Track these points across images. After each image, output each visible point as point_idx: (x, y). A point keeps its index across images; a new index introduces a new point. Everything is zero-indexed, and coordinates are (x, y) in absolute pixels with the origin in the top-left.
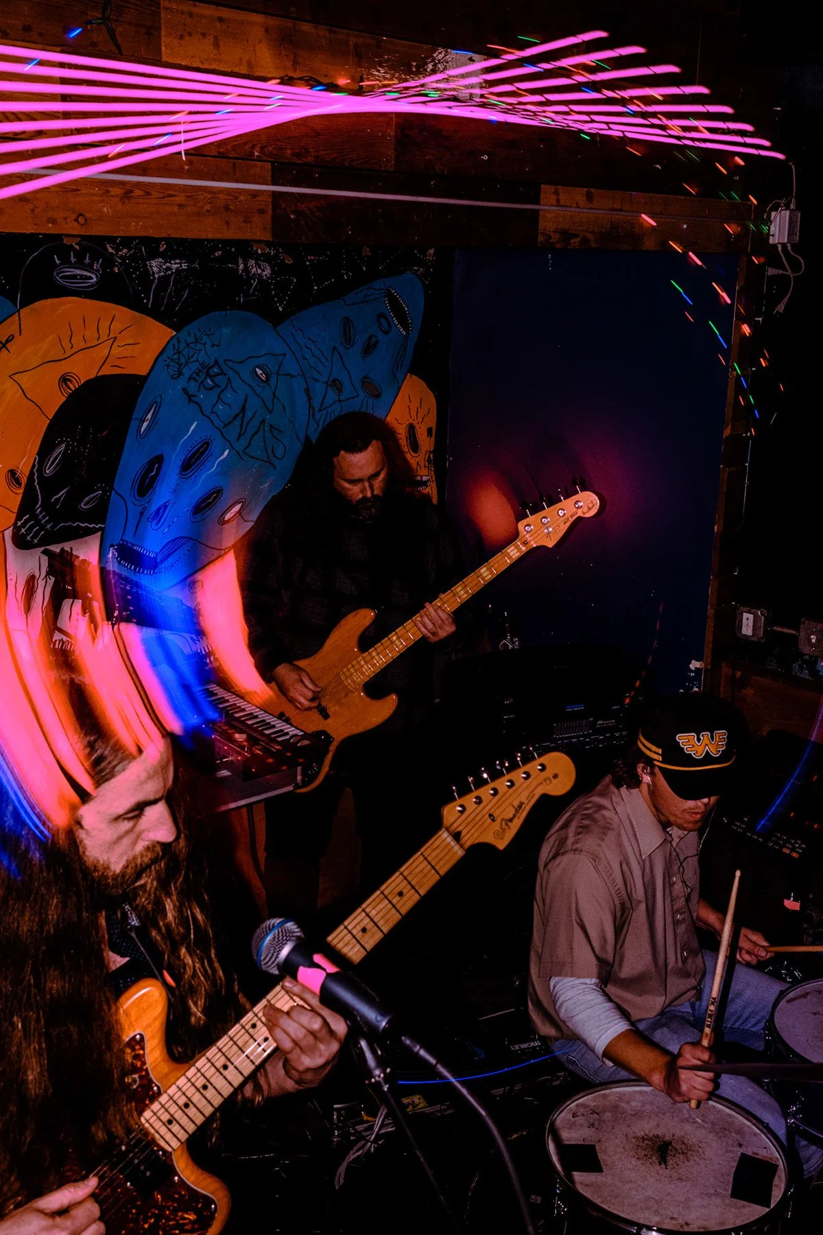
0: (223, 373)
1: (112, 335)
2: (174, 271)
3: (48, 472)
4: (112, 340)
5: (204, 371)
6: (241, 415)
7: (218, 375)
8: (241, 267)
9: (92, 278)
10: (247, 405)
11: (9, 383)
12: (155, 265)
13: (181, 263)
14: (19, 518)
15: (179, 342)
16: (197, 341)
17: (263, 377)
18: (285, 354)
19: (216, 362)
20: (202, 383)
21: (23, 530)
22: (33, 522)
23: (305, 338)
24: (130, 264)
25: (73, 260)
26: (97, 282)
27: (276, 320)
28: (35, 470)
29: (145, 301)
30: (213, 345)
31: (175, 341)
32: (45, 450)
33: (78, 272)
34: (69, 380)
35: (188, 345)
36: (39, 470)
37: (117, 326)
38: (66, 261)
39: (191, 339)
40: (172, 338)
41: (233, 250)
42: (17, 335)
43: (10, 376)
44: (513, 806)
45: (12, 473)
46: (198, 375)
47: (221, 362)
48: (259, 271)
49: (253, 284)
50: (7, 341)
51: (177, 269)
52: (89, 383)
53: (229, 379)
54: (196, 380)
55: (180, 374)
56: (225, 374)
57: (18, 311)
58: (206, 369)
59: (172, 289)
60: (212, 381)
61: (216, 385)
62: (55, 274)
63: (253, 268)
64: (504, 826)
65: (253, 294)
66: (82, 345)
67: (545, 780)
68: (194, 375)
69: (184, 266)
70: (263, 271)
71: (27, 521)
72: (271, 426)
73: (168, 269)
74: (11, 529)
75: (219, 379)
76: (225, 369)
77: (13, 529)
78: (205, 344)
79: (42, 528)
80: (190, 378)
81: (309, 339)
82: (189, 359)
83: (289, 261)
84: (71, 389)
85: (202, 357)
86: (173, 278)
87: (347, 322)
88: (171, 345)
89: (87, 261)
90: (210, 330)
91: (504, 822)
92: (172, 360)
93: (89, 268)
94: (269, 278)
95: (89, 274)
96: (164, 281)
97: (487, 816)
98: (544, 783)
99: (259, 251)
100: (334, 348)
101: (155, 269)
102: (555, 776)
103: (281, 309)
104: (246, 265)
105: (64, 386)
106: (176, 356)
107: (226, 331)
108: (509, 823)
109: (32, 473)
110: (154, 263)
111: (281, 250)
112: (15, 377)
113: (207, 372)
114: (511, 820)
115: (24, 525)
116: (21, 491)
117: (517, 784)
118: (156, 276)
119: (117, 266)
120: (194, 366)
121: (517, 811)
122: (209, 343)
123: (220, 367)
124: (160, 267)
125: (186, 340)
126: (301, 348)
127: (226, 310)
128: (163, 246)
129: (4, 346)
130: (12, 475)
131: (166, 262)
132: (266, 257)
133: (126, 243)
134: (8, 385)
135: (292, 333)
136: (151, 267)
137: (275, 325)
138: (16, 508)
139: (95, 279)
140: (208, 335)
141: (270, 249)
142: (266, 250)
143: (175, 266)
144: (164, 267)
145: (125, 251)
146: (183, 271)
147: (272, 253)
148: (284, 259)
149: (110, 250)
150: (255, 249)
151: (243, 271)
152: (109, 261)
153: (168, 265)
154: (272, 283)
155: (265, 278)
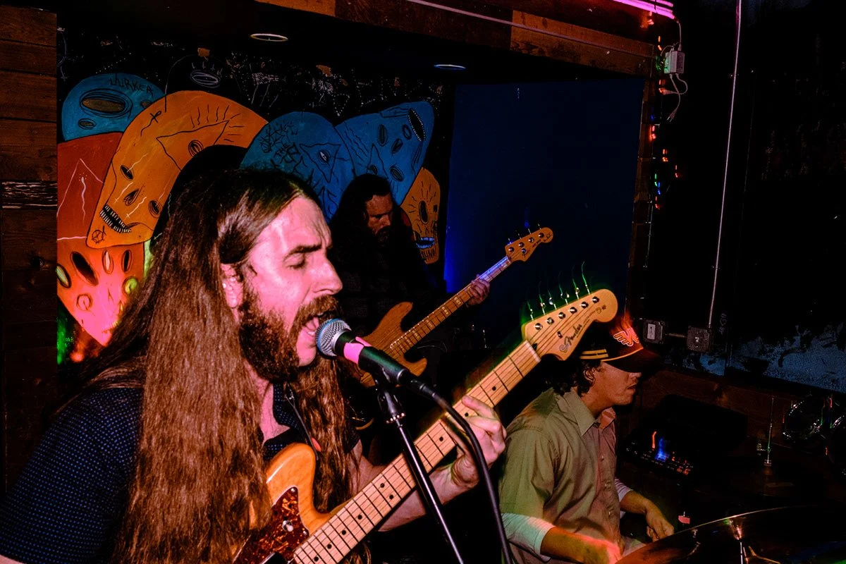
0: (298, 152)
1: (226, 119)
2: (269, 82)
4: (226, 122)
5: (286, 150)
7: (294, 153)
8: (314, 84)
9: (215, 80)
10: (312, 176)
11: (156, 143)
12: (257, 77)
13: (274, 78)
14: (155, 234)
15: (270, 128)
16: (282, 129)
17: (325, 158)
18: (340, 145)
19: (294, 145)
20: (284, 157)
23: (353, 135)
24: (241, 74)
25: (204, 67)
26: (218, 83)
27: (336, 121)
28: (169, 202)
29: (249, 99)
30: (293, 134)
31: (267, 128)
33: (207, 75)
34: (195, 145)
35: (276, 131)
37: (230, 113)
38: (199, 67)
39: (277, 128)
40: (265, 126)
41: (309, 72)
42: (163, 111)
43: (157, 139)
44: (574, 327)
45: (153, 203)
46: (281, 152)
47: (298, 146)
48: (326, 88)
49: (321, 96)
50: (157, 115)
51: (272, 82)
52: (208, 149)
53: (302, 157)
54: (280, 156)
55: (270, 150)
57: (165, 96)
58: (287, 149)
59: (267, 94)
60: (291, 158)
61: (293, 160)
62: (191, 74)
63: (321, 85)
64: (567, 342)
65: (321, 103)
66: (206, 123)
67: (597, 310)
68: (279, 152)
69: (276, 79)
70: (328, 88)
72: (329, 192)
73: (266, 80)
74: (150, 241)
75: (295, 156)
76: (300, 150)
78: (287, 132)
80: (276, 154)
81: (356, 137)
82: (276, 140)
83: (345, 84)
84: (196, 152)
85: (285, 140)
86: (268, 86)
87: (382, 129)
88: (264, 130)
89: (213, 69)
90: (291, 123)
91: (567, 340)
92: (265, 140)
93: (214, 74)
94: (332, 94)
95: (213, 78)
96: (262, 87)
97: (556, 333)
98: (596, 312)
99: (326, 75)
100: (373, 145)
101: (257, 79)
102: (604, 308)
103: (339, 115)
104: (317, 83)
105: (192, 149)
106: (267, 138)
107: (302, 126)
108: (571, 341)
109: (166, 205)
110: (256, 75)
111: (340, 76)
112: (161, 140)
113: (288, 151)
114: (572, 338)
115: (158, 240)
116: (158, 216)
117: (579, 312)
118: (258, 84)
119: (232, 74)
120: (280, 146)
121: (577, 332)
122: (290, 132)
123: (296, 149)
124: (260, 78)
125: (274, 128)
126: (351, 142)
127: (303, 111)
128: (263, 65)
129: (154, 118)
130: (153, 205)
131: (265, 75)
132: (331, 80)
133: (239, 60)
134: (155, 144)
135: (345, 132)
136: (254, 77)
137: (335, 125)
138: (153, 228)
139: (217, 81)
140: (290, 127)
141: (333, 75)
142: (331, 75)
143: (270, 78)
144: (263, 78)
145: (238, 65)
146: (275, 82)
147: (335, 78)
148: (342, 82)
149: (228, 63)
150: (323, 73)
151: (315, 87)
152: (227, 70)
153: (266, 77)
154: (333, 97)
155: (329, 93)
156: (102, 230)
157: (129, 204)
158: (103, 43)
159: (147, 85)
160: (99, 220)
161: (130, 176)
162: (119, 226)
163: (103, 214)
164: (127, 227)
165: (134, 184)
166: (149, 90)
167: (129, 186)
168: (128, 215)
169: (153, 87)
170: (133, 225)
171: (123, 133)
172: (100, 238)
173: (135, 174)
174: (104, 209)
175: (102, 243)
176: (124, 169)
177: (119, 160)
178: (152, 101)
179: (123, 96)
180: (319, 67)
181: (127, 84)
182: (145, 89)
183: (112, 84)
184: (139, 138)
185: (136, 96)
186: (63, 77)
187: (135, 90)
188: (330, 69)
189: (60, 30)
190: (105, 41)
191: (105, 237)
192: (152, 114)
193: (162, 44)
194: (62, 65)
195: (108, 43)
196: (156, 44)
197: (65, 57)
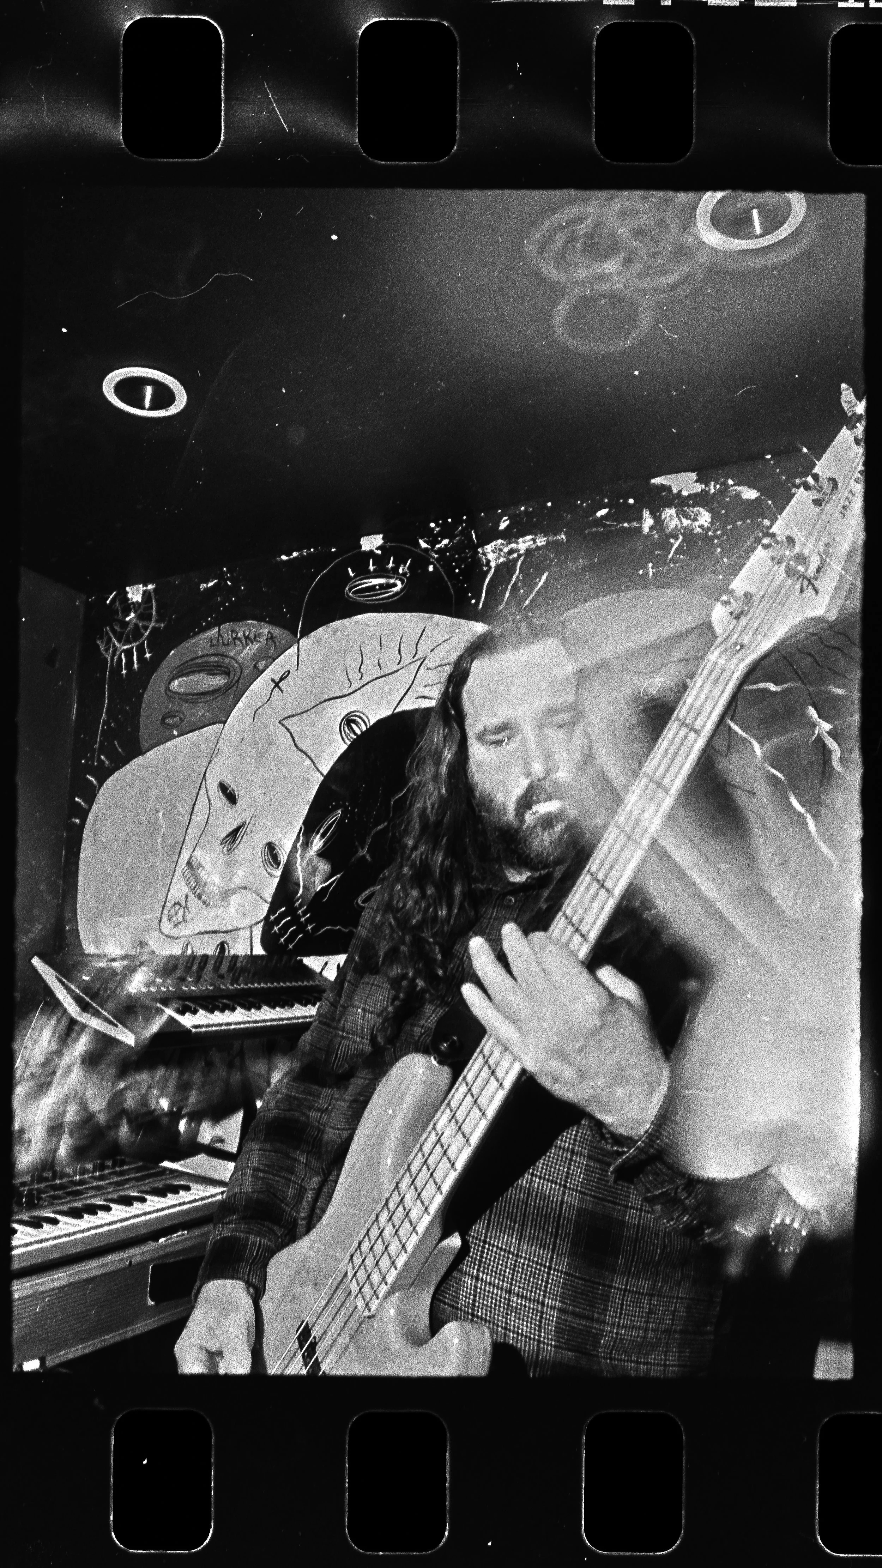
1: (420, 654)
2: (522, 552)
3: (316, 848)
4: (419, 662)
8: (648, 521)
9: (395, 585)
11: (278, 730)
12: (491, 551)
13: (534, 541)
14: (271, 911)
21: (276, 928)
22: (289, 918)
24: (451, 558)
25: (372, 568)
26: (402, 590)
28: (299, 845)
29: (473, 601)
32: (313, 819)
33: (378, 581)
34: (352, 721)
36: (305, 847)
37: (427, 642)
38: (363, 573)
41: (631, 501)
42: (293, 668)
43: (280, 722)
45: (271, 847)
48: (686, 522)
49: (673, 545)
50: (282, 679)
51: (528, 551)
52: (382, 725)
57: (299, 642)
59: (518, 577)
62: (347, 589)
63: (671, 519)
65: (675, 560)
66: (376, 673)
69: (541, 541)
70: (695, 519)
71: (282, 916)
73: (511, 552)
74: (262, 924)
77: (264, 926)
79: (301, 928)
83: (750, 494)
84: (355, 733)
86: (519, 564)
89: (391, 565)
93: (393, 573)
94: (709, 529)
95: (391, 581)
96: (506, 568)
101: (491, 556)
104: (657, 518)
105: (346, 728)
109: (294, 850)
110: (489, 548)
111: (730, 482)
112: (287, 723)
115: (278, 921)
116: (278, 873)
118: (493, 564)
119: (432, 563)
124: (499, 551)
127: (619, 592)
128: (504, 523)
129: (277, 685)
130: (270, 851)
131: (510, 543)
132: (700, 500)
133: (445, 531)
134: (278, 735)
136: (484, 554)
138: (269, 896)
139: (400, 586)
141: (707, 485)
142: (699, 488)
143: (524, 544)
144: (506, 550)
145: (446, 541)
146: (538, 548)
147: (712, 491)
148: (738, 495)
149: (423, 545)
150: (675, 491)
151: (651, 528)
152: (421, 559)
153: (513, 545)
154: (715, 536)
155: (699, 530)
156: (183, 903)
157: (229, 851)
158: (203, 586)
159: (266, 631)
160: (181, 885)
161: (232, 798)
162: (211, 894)
163: (186, 871)
164: (224, 897)
165: (239, 814)
166: (271, 638)
167: (227, 818)
169: (276, 630)
170: (235, 891)
171: (224, 724)
172: (180, 917)
173: (240, 794)
174: (189, 863)
175: (182, 926)
176: (223, 787)
177: (217, 771)
178: (275, 655)
179: (227, 660)
180: (656, 481)
181: (235, 639)
182: (262, 638)
183: (212, 645)
184: (250, 726)
185: (247, 655)
186: (148, 655)
187: (247, 645)
188: (693, 476)
189: (150, 587)
190: (207, 582)
191: (189, 916)
192: (273, 680)
193: (295, 554)
194: (148, 638)
195: (211, 584)
196: (284, 558)
197: (152, 625)
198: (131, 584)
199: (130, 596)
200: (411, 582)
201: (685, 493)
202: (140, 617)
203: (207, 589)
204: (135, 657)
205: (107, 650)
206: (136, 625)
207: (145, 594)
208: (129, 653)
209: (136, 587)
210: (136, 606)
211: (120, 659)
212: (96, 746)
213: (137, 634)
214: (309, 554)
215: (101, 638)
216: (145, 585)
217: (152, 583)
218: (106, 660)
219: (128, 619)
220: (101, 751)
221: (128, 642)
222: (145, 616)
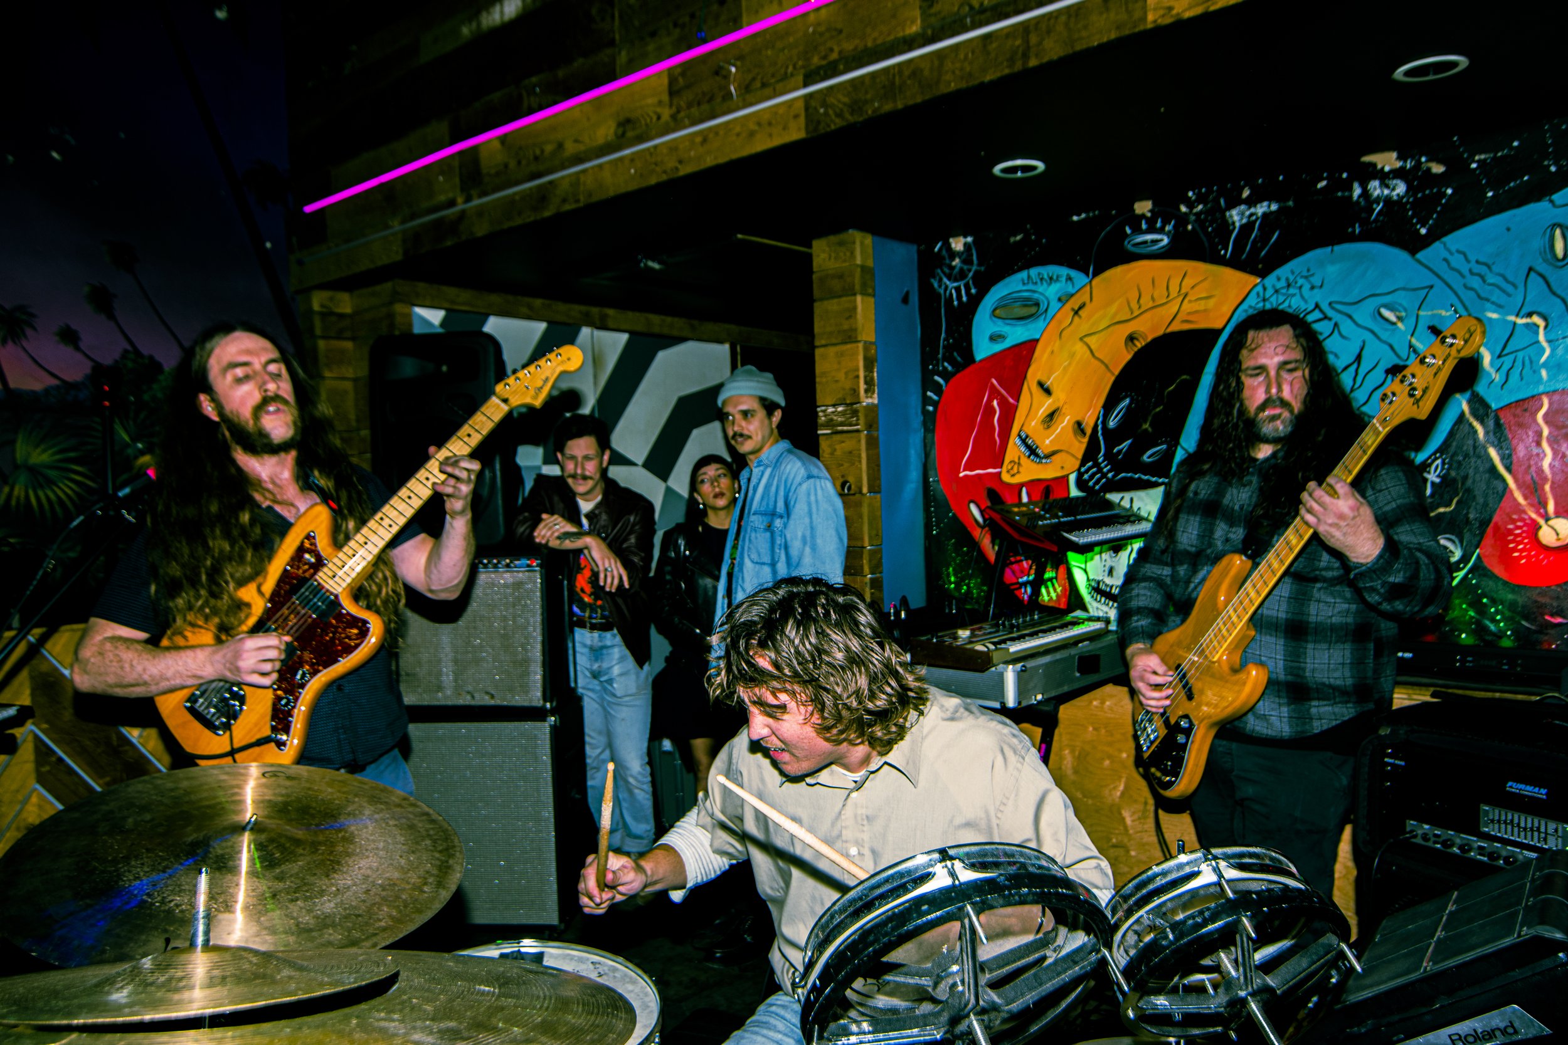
0: (1326, 317)
1: (1183, 291)
2: (1259, 215)
3: (1112, 424)
4: (1182, 297)
6: (1355, 366)
8: (1357, 191)
9: (1161, 240)
10: (1364, 353)
11: (1079, 345)
13: (1269, 206)
14: (1083, 464)
15: (1265, 289)
16: (1289, 286)
17: (1393, 318)
18: (1431, 287)
19: (1317, 306)
21: (1086, 476)
22: (1095, 469)
23: (1468, 261)
24: (1206, 220)
25: (1144, 226)
26: (1168, 243)
27: (1414, 245)
28: (1099, 422)
29: (1223, 252)
30: (1312, 288)
31: (1259, 289)
32: (1109, 406)
33: (1149, 237)
34: (1134, 338)
35: (1277, 291)
36: (1104, 423)
37: (1188, 283)
38: (1137, 230)
39: (1283, 283)
40: (1255, 286)
41: (1345, 175)
42: (1088, 301)
43: (1081, 339)
45: (1079, 424)
47: (1325, 306)
48: (1386, 192)
49: (1375, 209)
50: (1080, 308)
51: (1265, 215)
52: (1156, 341)
53: (1336, 325)
56: (1330, 319)
57: (1091, 281)
59: (1256, 235)
62: (1126, 243)
63: (1375, 189)
65: (1376, 221)
66: (1151, 304)
69: (1274, 207)
70: (1394, 189)
71: (1090, 468)
73: (1251, 215)
74: (1075, 473)
76: (1330, 313)
77: (1077, 475)
78: (1300, 287)
79: (1104, 475)
81: (1477, 262)
83: (1438, 169)
84: (1137, 347)
85: (1296, 302)
86: (1258, 222)
87: (1555, 230)
88: (1253, 293)
89: (1159, 225)
90: (1308, 270)
93: (1161, 231)
94: (1403, 197)
95: (1160, 237)
96: (1247, 228)
100: (1532, 269)
101: (1236, 218)
103: (1423, 231)
104: (1364, 189)
105: (1131, 345)
107: (1332, 270)
109: (1096, 426)
110: (1234, 212)
111: (1423, 159)
112: (1085, 339)
115: (1087, 471)
116: (1086, 440)
118: (1237, 225)
119: (1190, 224)
122: (1307, 286)
123: (1321, 311)
124: (1242, 214)
125: (1274, 286)
126: (1462, 276)
127: (1333, 245)
128: (1246, 193)
129: (1076, 313)
130: (1079, 426)
131: (1250, 208)
132: (1398, 173)
133: (1200, 199)
134: (1080, 348)
135: (1445, 260)
136: (1231, 216)
137: (1413, 252)
138: (1080, 456)
139: (1166, 241)
140: (1306, 277)
141: (1405, 161)
142: (1399, 164)
143: (1261, 209)
144: (1248, 213)
145: (1200, 207)
146: (1272, 213)
147: (1408, 166)
148: (1429, 169)
149: (1183, 209)
150: (1379, 167)
151: (1360, 197)
152: (1182, 220)
153: (1252, 210)
154: (1408, 202)
155: (1395, 198)
156: (1017, 461)
157: (1048, 427)
158: (1012, 240)
159: (1066, 274)
160: (1014, 450)
161: (1048, 392)
162: (1037, 455)
163: (1018, 441)
164: (1047, 457)
165: (1054, 402)
166: (1069, 279)
167: (1045, 405)
168: (1047, 442)
169: (1073, 273)
170: (1054, 453)
171: (1037, 341)
172: (1015, 470)
173: (1054, 389)
174: (1019, 435)
175: (1017, 476)
176: (1041, 384)
177: (1034, 373)
178: (1073, 291)
179: (1037, 295)
180: (1367, 159)
181: (1042, 279)
182: (1063, 279)
183: (1024, 284)
184: (1058, 343)
185: (1051, 291)
186: (973, 291)
187: (1052, 283)
188: (1394, 155)
189: (969, 239)
190: (1015, 236)
191: (1021, 469)
192: (1073, 309)
193: (1083, 216)
194: (973, 278)
195: (1018, 238)
196: (1075, 218)
197: (974, 268)
198: (955, 235)
199: (953, 246)
200: (1175, 238)
201: (1387, 169)
202: (964, 262)
203: (1015, 242)
204: (963, 292)
205: (940, 286)
206: (961, 270)
207: (965, 244)
208: (958, 289)
209: (957, 239)
210: (959, 254)
211: (951, 294)
212: (940, 356)
213: (962, 275)
214: (1094, 216)
215: (934, 277)
216: (965, 237)
217: (971, 235)
218: (939, 295)
219: (954, 263)
220: (945, 359)
221: (956, 280)
222: (967, 261)
